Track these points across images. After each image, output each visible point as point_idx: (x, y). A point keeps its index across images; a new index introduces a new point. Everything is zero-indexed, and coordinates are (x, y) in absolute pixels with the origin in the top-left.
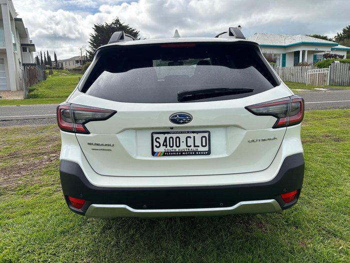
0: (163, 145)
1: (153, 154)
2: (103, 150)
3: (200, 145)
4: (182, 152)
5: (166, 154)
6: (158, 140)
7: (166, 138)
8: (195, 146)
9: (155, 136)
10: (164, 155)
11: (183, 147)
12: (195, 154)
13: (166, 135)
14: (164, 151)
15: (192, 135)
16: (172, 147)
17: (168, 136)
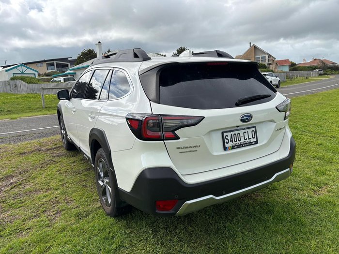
0: (231, 141)
1: (225, 149)
2: (191, 151)
3: (252, 137)
4: (242, 145)
5: (233, 147)
6: (227, 137)
7: (231, 135)
8: (249, 139)
9: (225, 134)
10: (232, 149)
11: (243, 140)
12: (250, 145)
13: (231, 133)
14: (231, 145)
15: (246, 131)
16: (236, 141)
17: (233, 133)
